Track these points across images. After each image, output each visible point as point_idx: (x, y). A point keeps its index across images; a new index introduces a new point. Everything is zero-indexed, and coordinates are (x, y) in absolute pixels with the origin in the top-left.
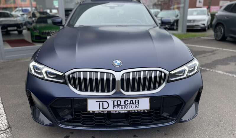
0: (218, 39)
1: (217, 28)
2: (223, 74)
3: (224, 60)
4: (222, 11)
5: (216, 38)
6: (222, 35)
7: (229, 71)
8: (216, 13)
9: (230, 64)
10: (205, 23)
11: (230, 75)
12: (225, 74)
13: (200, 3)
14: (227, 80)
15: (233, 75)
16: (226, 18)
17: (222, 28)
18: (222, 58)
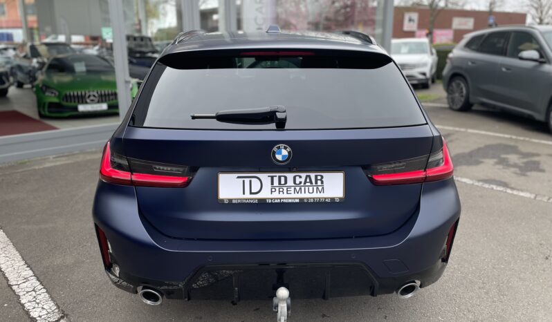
0: (455, 107)
1: (454, 84)
2: (473, 184)
3: (471, 154)
4: (462, 49)
5: (451, 104)
6: (463, 99)
7: (482, 177)
8: (450, 51)
9: (482, 162)
10: (427, 70)
11: (486, 186)
12: (477, 184)
13: (412, 23)
14: (481, 197)
15: (492, 186)
16: (470, 64)
17: (462, 85)
18: (467, 151)
